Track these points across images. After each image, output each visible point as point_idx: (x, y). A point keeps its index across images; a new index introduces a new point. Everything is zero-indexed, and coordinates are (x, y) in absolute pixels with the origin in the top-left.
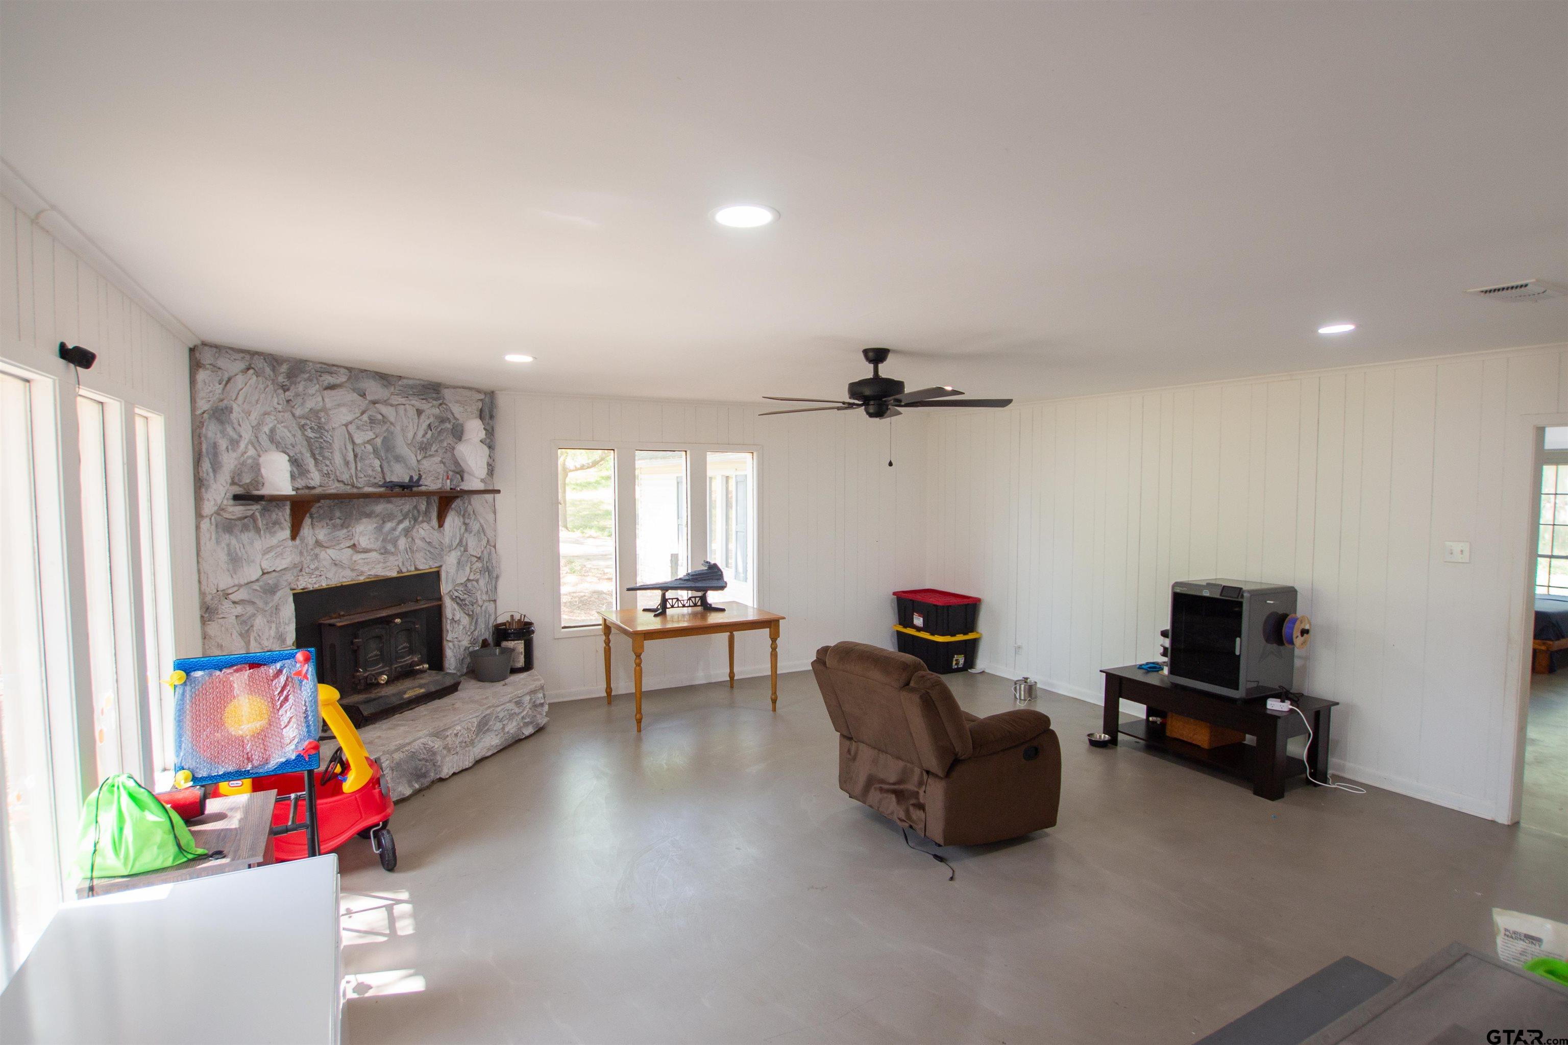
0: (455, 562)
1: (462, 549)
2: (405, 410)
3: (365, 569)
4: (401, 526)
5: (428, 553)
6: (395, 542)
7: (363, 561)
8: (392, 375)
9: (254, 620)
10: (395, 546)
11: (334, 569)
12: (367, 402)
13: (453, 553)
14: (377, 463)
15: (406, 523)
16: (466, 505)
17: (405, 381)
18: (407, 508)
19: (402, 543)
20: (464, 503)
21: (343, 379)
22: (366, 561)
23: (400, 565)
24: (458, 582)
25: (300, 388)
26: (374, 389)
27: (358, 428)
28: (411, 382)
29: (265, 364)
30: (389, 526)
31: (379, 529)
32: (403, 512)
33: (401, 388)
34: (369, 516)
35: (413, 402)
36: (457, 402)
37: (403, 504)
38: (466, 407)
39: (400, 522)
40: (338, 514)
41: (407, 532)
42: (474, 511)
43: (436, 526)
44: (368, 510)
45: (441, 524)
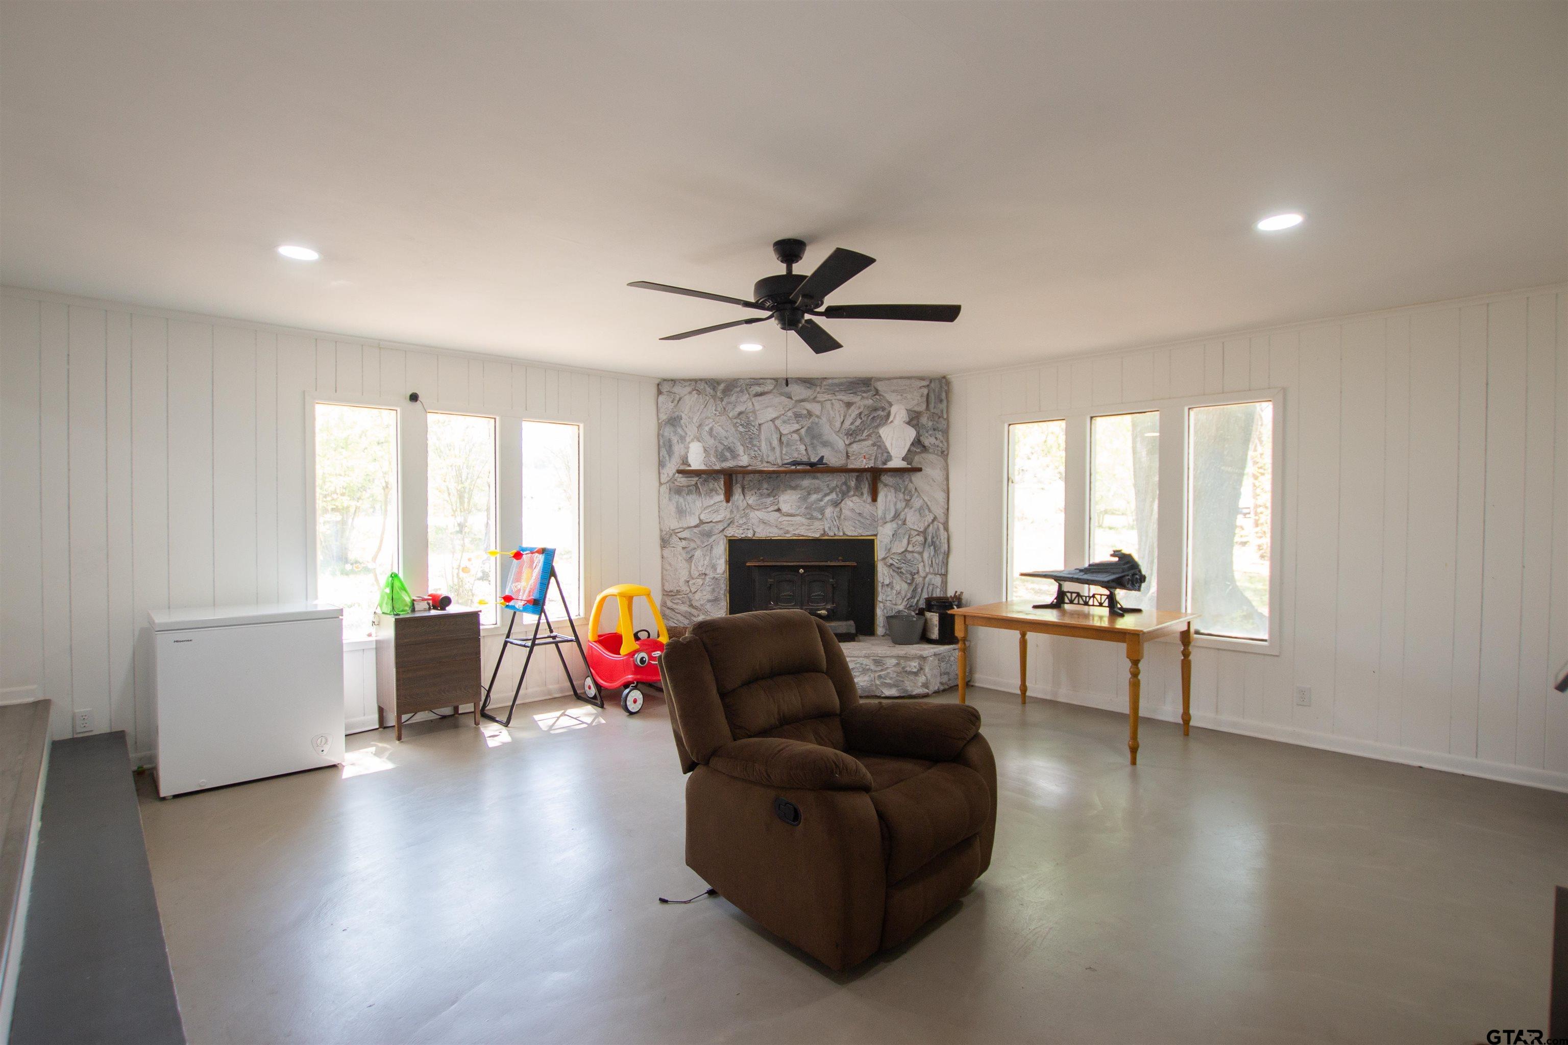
0: (891, 534)
1: (900, 522)
2: (832, 404)
3: (791, 529)
4: (827, 498)
5: (857, 522)
6: (822, 511)
7: (787, 522)
8: (818, 378)
9: (695, 552)
10: (823, 514)
11: (762, 526)
12: (794, 402)
13: (889, 525)
14: (802, 448)
15: (833, 496)
16: (906, 483)
17: (830, 381)
18: (833, 484)
19: (829, 511)
20: (904, 481)
21: (770, 387)
22: (790, 522)
23: (827, 529)
24: (893, 551)
25: (733, 398)
26: (798, 391)
27: (784, 422)
28: (836, 381)
29: (706, 386)
30: (814, 497)
31: (804, 499)
32: (830, 487)
33: (828, 387)
34: (794, 488)
35: (839, 397)
36: (893, 391)
37: (830, 481)
38: (905, 395)
39: (826, 495)
40: (765, 486)
41: (836, 504)
42: (916, 489)
43: (869, 500)
44: (793, 484)
45: (874, 499)
